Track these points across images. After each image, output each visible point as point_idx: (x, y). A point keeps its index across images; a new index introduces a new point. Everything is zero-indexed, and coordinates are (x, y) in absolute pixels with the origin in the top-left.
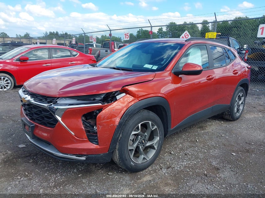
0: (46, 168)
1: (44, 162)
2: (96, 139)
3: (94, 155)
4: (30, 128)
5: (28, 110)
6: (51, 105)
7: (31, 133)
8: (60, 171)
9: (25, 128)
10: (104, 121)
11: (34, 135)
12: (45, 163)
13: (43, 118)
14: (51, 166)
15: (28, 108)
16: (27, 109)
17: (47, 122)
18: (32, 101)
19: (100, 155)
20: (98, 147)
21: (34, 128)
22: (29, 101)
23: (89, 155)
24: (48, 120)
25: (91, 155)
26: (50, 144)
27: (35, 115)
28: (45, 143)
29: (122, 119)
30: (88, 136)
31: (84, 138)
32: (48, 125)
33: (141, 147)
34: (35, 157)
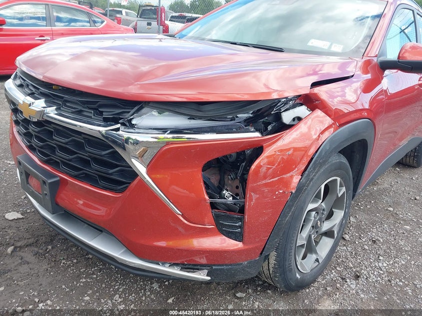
0: (83, 277)
1: (75, 261)
2: (237, 227)
3: (226, 265)
4: (47, 187)
5: (37, 137)
6: (118, 130)
7: (48, 198)
8: (118, 289)
9: (28, 183)
10: (264, 182)
11: (57, 204)
12: (77, 263)
13: (86, 163)
14: (93, 274)
15: (38, 132)
16: (33, 133)
17: (99, 175)
18: (52, 112)
19: (241, 264)
20: (240, 245)
21: (57, 187)
22: (42, 113)
23: (214, 265)
24: (103, 169)
25: (218, 265)
26: (101, 231)
27: (59, 153)
28: (86, 225)
29: (305, 175)
30: (217, 218)
31: (206, 223)
32: (103, 183)
33: (313, 235)
34: (50, 247)
